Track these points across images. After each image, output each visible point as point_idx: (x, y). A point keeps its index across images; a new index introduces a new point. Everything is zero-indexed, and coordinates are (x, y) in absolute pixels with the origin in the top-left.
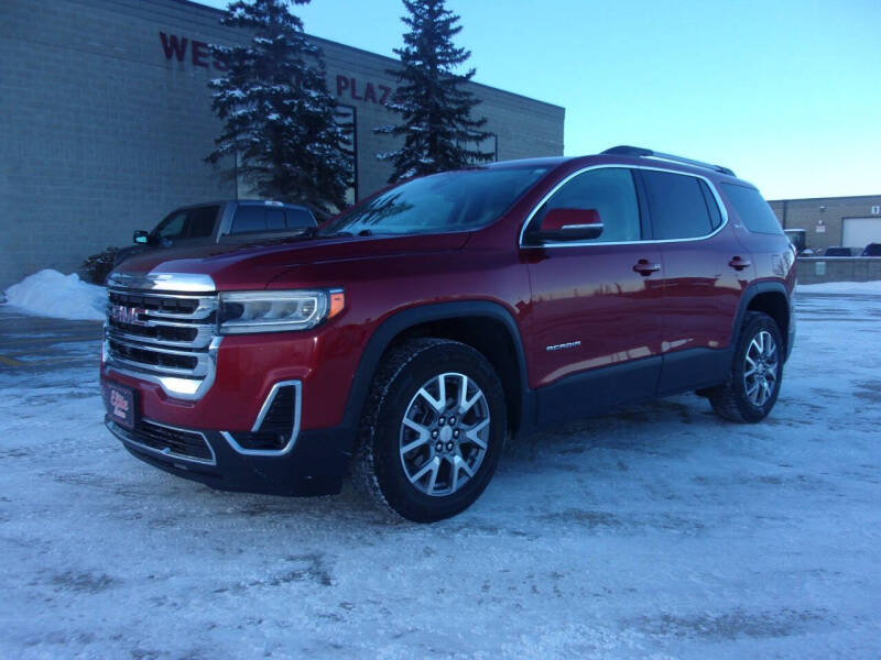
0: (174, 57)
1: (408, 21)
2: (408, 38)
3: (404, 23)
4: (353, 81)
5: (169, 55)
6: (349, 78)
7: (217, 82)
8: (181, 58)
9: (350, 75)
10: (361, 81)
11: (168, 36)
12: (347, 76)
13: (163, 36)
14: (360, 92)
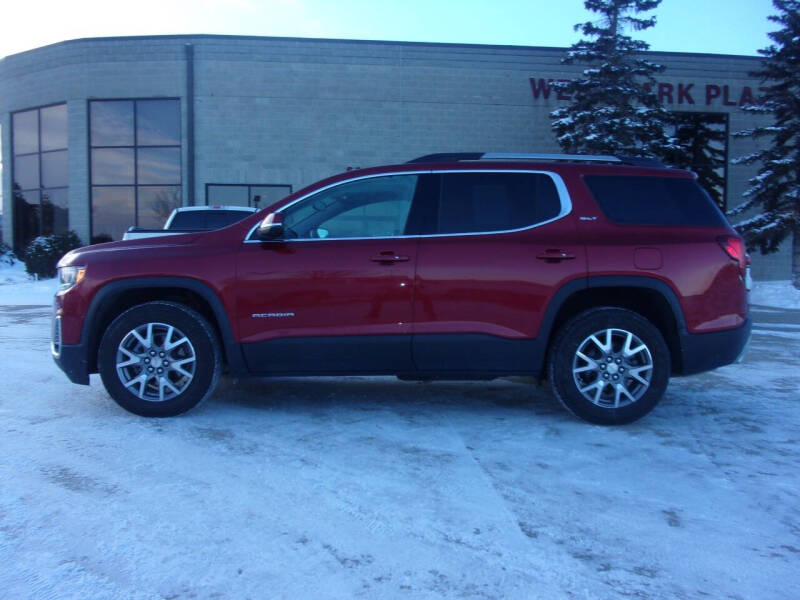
0: (541, 95)
1: (775, 19)
2: (776, 36)
3: (771, 21)
4: (726, 88)
5: (536, 95)
6: (721, 85)
7: (556, 113)
8: (546, 96)
9: (720, 83)
10: (736, 87)
11: (537, 81)
12: (717, 84)
13: (532, 81)
14: (734, 97)
